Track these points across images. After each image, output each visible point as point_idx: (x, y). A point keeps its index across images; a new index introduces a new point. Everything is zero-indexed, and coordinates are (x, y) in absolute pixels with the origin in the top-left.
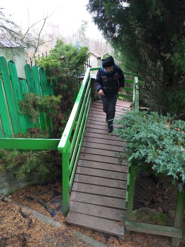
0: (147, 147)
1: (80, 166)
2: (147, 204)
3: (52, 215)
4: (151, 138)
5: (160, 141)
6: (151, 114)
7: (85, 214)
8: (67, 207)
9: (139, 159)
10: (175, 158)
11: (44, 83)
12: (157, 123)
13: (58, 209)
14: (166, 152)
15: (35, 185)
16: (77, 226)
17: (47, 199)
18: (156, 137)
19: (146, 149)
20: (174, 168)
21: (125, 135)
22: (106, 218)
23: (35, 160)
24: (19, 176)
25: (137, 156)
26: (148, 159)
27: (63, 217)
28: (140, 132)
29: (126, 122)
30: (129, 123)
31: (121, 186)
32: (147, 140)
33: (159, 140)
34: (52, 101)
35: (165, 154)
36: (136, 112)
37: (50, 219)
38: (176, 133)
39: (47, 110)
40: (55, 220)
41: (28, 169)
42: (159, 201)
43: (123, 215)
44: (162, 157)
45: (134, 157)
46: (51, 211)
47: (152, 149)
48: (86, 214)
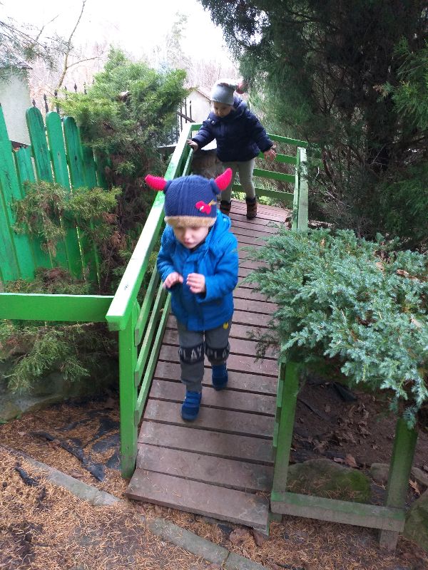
0: (328, 317)
1: (163, 361)
2: (320, 446)
3: (97, 478)
4: (340, 294)
5: (360, 301)
6: (338, 235)
7: (174, 476)
8: (131, 458)
9: (307, 346)
10: (398, 344)
11: (76, 159)
12: (353, 258)
13: (110, 462)
14: (375, 330)
15: (56, 405)
16: (154, 504)
17: (85, 438)
18: (351, 293)
19: (327, 322)
20: (396, 370)
21: (274, 287)
22: (224, 486)
23: (55, 345)
24: (14, 385)
25: (304, 339)
26: (330, 347)
27: (122, 483)
28: (310, 280)
29: (277, 255)
30: (286, 257)
31: (263, 409)
32: (329, 301)
33: (359, 299)
34: (95, 202)
35: (373, 336)
36: (303, 230)
37: (89, 488)
38: (401, 282)
39: (84, 224)
40: (102, 489)
41: (36, 368)
42: (347, 438)
43: (265, 477)
44: (367, 344)
45: (297, 341)
46: (93, 468)
47: (341, 321)
48: (177, 476)
